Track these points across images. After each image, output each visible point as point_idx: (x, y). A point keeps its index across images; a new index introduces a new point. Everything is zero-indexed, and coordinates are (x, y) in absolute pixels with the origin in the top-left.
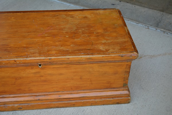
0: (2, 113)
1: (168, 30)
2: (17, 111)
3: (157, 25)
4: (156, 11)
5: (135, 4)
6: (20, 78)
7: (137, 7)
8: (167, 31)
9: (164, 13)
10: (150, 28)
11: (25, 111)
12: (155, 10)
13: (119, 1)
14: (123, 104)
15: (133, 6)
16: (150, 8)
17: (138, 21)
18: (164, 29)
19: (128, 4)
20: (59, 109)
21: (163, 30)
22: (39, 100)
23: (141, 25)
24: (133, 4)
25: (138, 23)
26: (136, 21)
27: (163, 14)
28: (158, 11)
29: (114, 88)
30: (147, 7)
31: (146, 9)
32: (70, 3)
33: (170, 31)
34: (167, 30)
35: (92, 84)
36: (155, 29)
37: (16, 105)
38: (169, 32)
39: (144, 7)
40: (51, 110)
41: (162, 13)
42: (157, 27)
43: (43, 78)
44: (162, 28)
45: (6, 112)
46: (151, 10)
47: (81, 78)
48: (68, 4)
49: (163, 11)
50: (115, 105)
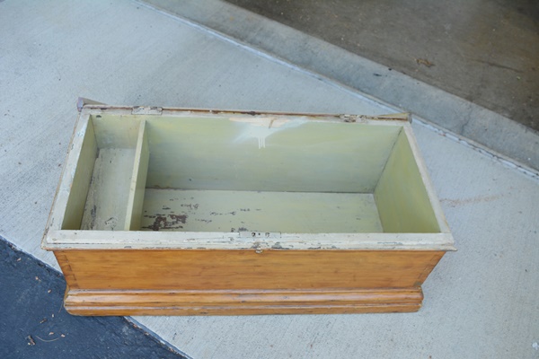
0: (167, 318)
1: (482, 144)
2: (197, 317)
3: (462, 130)
4: (458, 98)
5: (419, 79)
6: (213, 267)
7: (423, 85)
8: (480, 146)
9: (473, 104)
10: (447, 135)
11: (213, 318)
12: (457, 95)
13: (387, 68)
14: (404, 314)
15: (415, 82)
16: (447, 91)
17: (425, 118)
18: (475, 140)
19: (406, 78)
20: (280, 316)
21: (471, 142)
22: (243, 302)
23: (432, 128)
24: (414, 78)
25: (424, 121)
26: (422, 117)
27: (470, 107)
28: (462, 99)
29: (395, 288)
30: (441, 88)
31: (440, 92)
32: (294, 63)
33: (486, 145)
34: (479, 143)
35: (355, 280)
36: (457, 139)
37: (196, 309)
38: (483, 147)
39: (435, 85)
40: (265, 317)
41: (469, 103)
42: (461, 134)
43: (258, 269)
44: (471, 139)
45: (174, 317)
46: (449, 94)
47: (336, 272)
48: (290, 66)
49: (470, 99)
50: (388, 315)
